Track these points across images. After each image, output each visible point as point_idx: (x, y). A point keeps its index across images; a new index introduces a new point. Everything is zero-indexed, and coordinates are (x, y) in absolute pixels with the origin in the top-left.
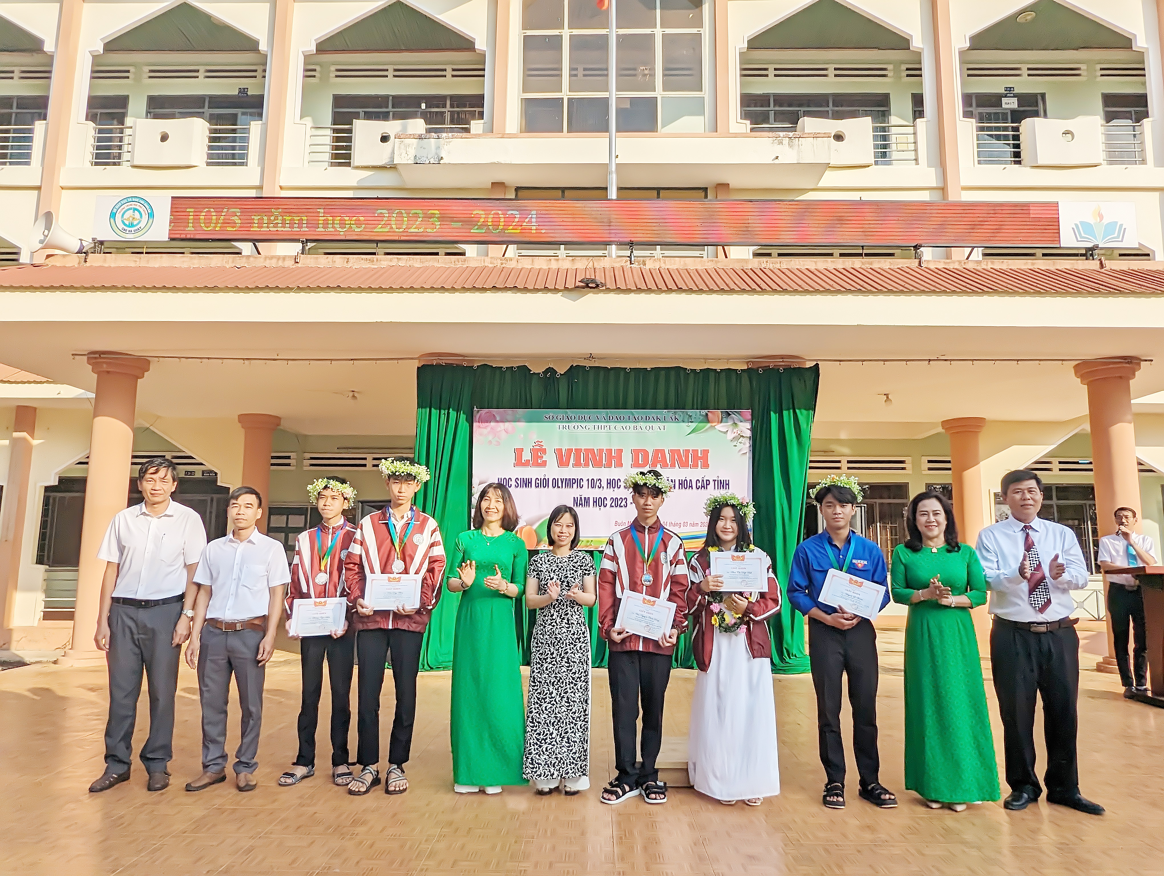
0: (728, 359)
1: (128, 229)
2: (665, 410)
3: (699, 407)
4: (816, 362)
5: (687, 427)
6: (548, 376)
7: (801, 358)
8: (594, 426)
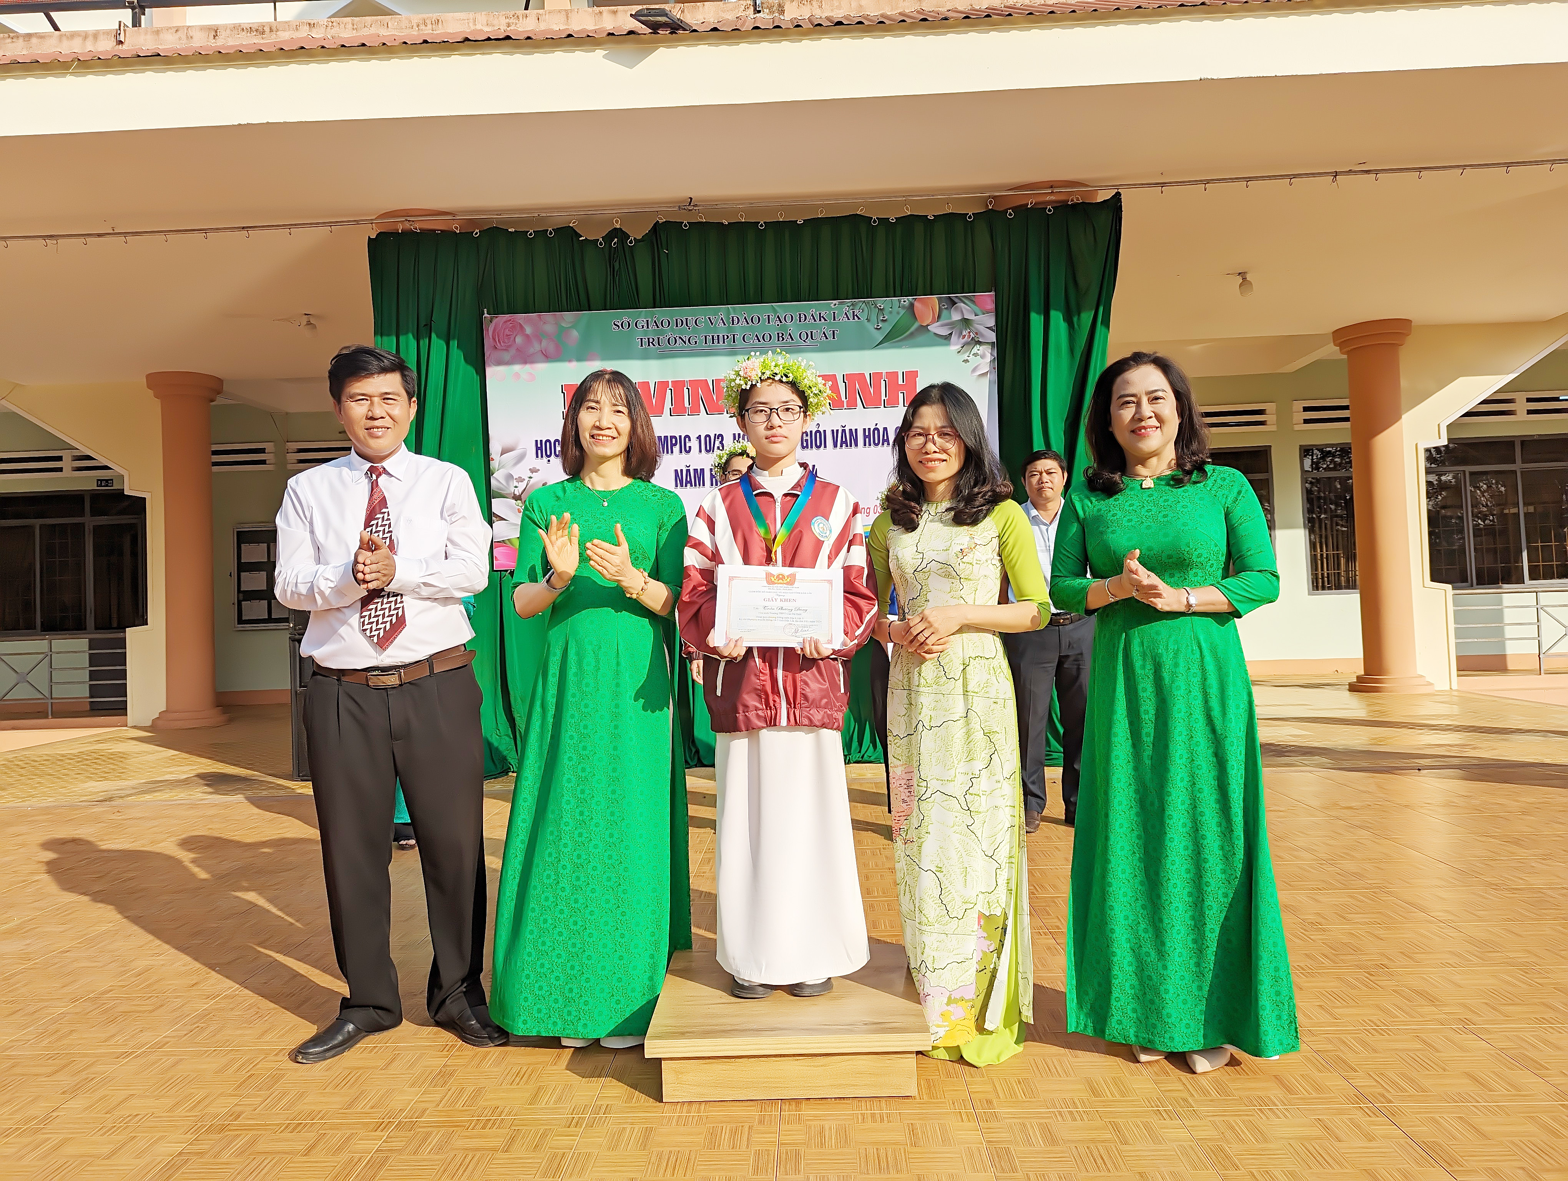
0: (949, 195)
2: (834, 302)
3: (898, 292)
4: (1116, 190)
5: (876, 331)
6: (614, 244)
7: (1087, 186)
8: (706, 337)
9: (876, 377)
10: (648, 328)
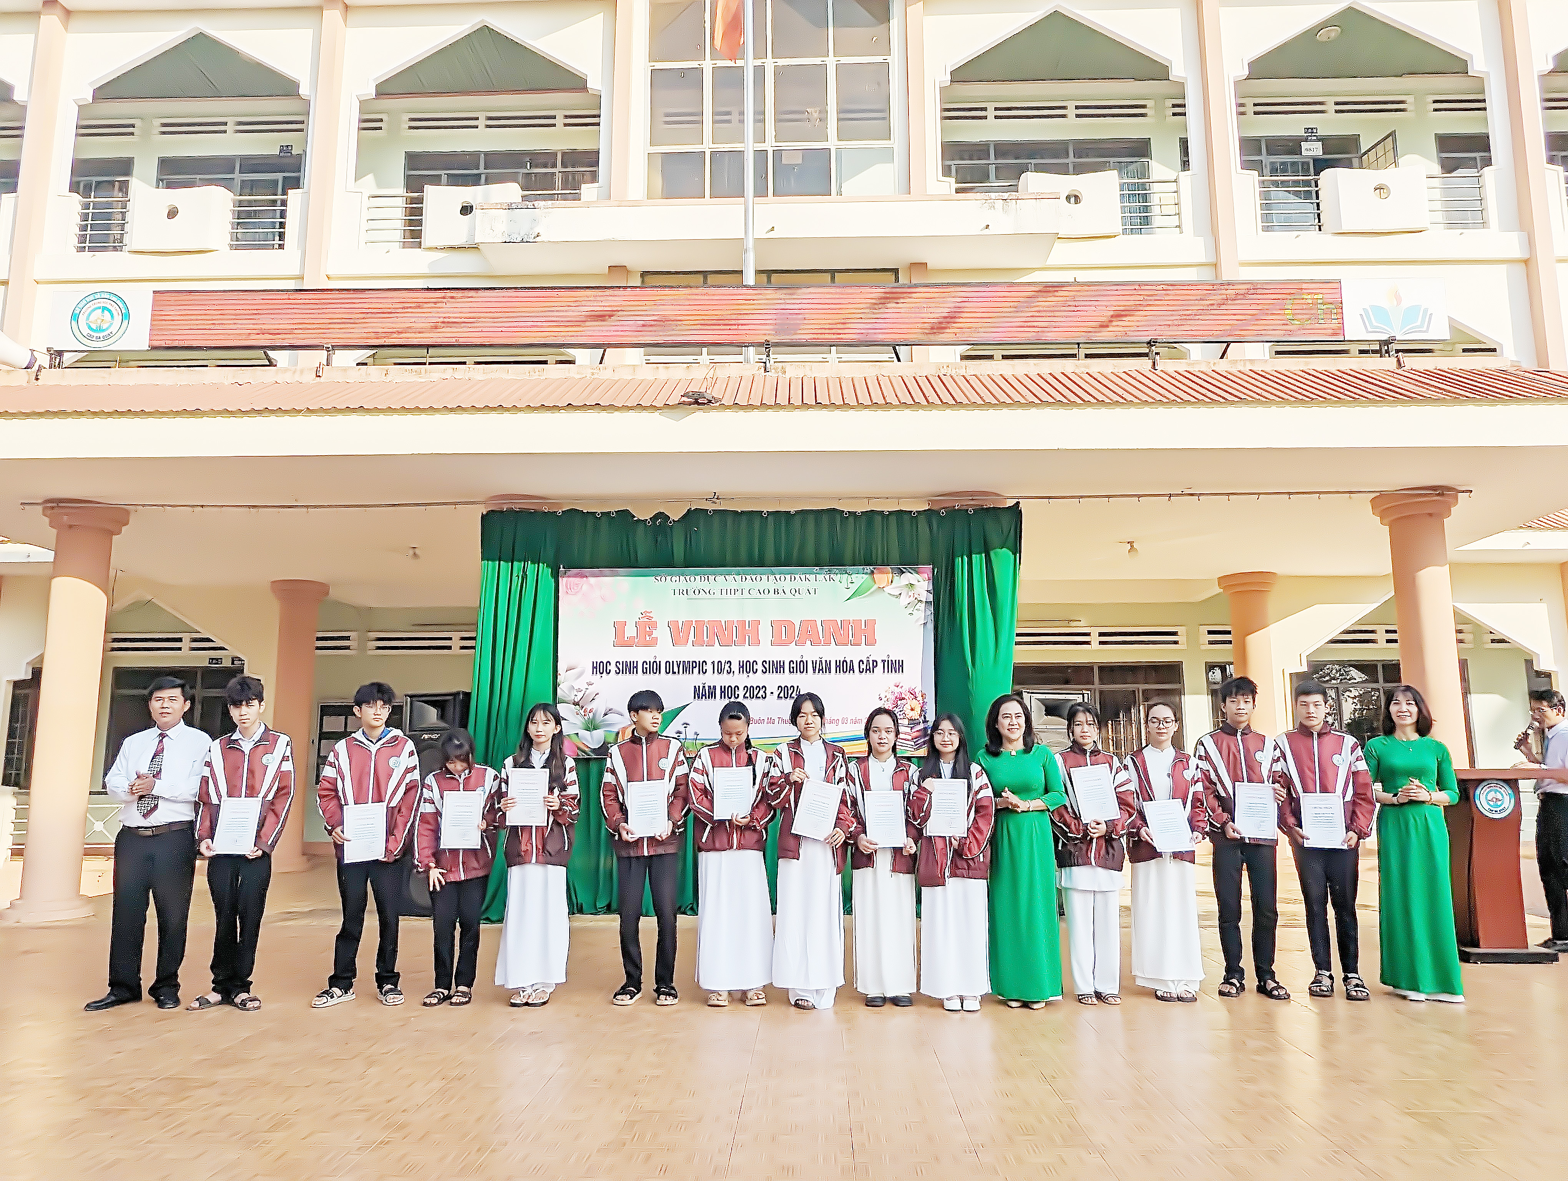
0: (899, 498)
1: (95, 335)
2: (816, 568)
3: (863, 563)
4: (1016, 500)
5: (846, 590)
6: (658, 523)
7: (997, 496)
8: (721, 590)
9: (845, 623)
10: (679, 582)
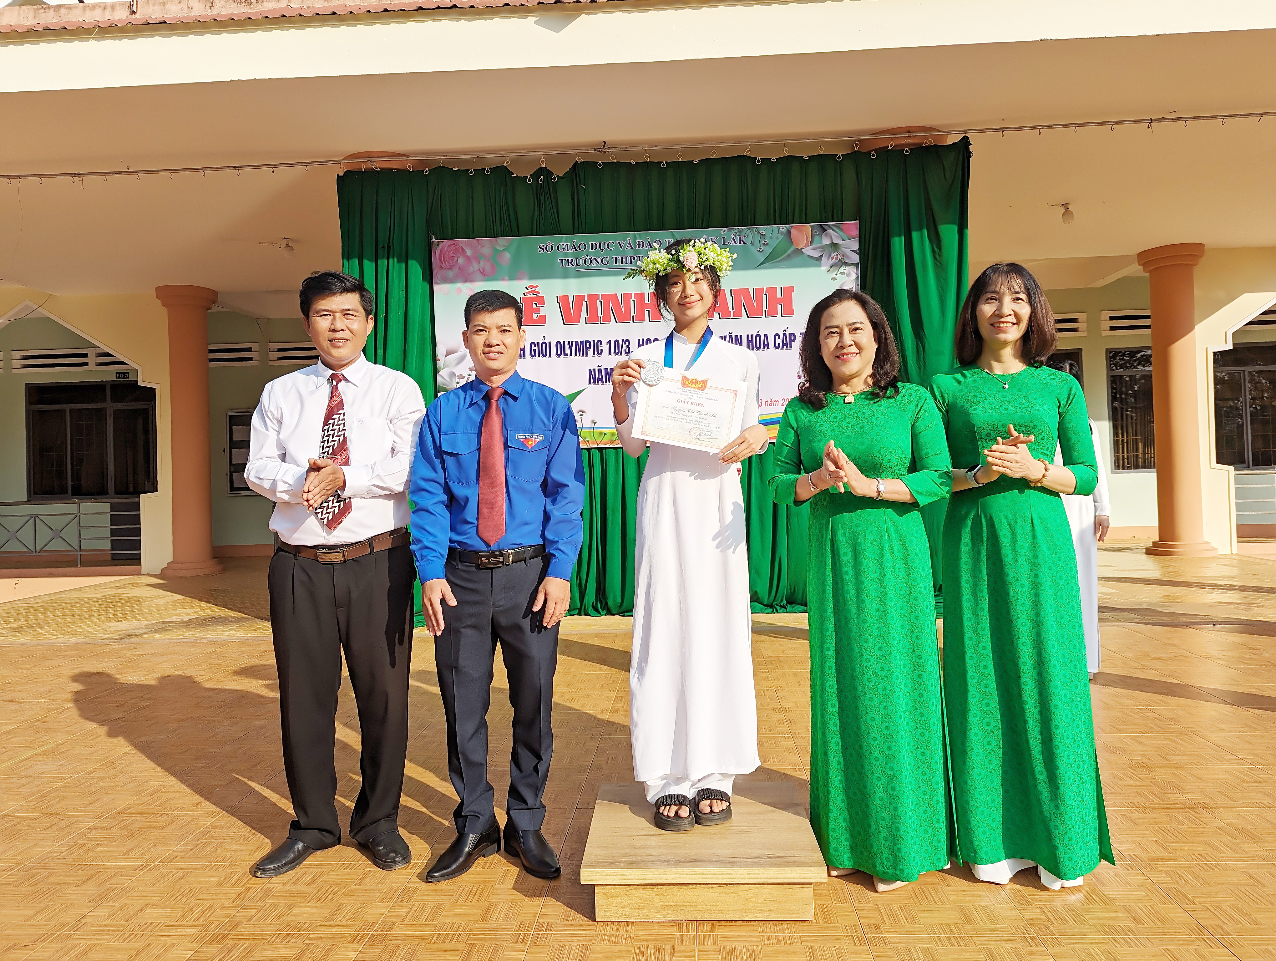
0: (822, 139)
2: (724, 229)
3: (777, 221)
4: (964, 135)
5: (759, 253)
6: (541, 181)
7: (939, 131)
8: (616, 258)
9: (758, 292)
10: (568, 250)
